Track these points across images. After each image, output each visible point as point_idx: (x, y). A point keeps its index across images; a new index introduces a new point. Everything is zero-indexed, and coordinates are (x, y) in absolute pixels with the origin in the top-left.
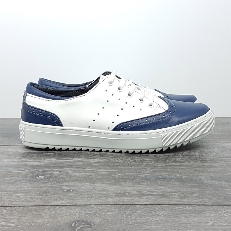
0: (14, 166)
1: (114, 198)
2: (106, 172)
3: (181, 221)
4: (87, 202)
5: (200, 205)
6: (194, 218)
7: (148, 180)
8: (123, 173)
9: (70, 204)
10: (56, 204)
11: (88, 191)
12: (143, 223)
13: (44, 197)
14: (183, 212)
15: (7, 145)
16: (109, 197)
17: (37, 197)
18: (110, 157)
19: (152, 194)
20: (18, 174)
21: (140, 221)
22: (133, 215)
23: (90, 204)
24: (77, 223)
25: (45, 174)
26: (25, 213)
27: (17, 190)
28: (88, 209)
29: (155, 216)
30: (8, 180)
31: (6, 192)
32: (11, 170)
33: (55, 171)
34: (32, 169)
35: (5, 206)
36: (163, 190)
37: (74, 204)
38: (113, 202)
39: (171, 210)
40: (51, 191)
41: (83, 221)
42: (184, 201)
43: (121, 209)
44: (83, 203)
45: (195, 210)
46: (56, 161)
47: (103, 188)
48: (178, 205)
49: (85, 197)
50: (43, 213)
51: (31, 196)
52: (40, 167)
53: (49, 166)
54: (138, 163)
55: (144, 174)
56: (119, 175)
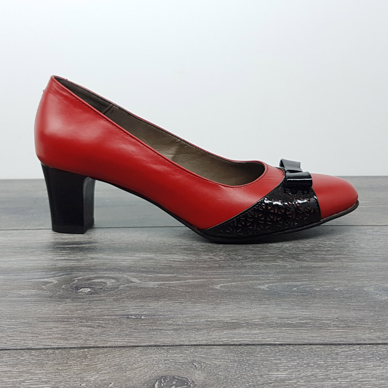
0: (34, 269)
1: (222, 332)
2: (198, 280)
3: (351, 375)
4: (175, 339)
5: (380, 344)
6: (374, 370)
7: (274, 295)
8: (229, 282)
9: (145, 344)
10: (120, 344)
11: (173, 318)
12: (283, 380)
13: (96, 331)
14: (351, 359)
15: (16, 228)
16: (212, 329)
17: (84, 329)
18: (200, 251)
19: (289, 324)
20: (43, 285)
21: (277, 377)
22: (263, 365)
23: (181, 343)
24: (163, 382)
25: (91, 285)
26: (65, 362)
27: (46, 316)
28: (179, 353)
29: (302, 368)
30: (27, 296)
31: (25, 321)
32: (31, 277)
33: (108, 278)
34: (67, 274)
35: (28, 349)
36: (306, 316)
37: (152, 344)
38: (220, 340)
39: (329, 355)
40: (106, 317)
41: (174, 377)
42: (349, 336)
43: (238, 354)
44: (168, 341)
45: (372, 354)
46: (107, 259)
47: (198, 311)
48: (340, 344)
49: (169, 328)
50: (98, 361)
51: (72, 328)
52: (80, 272)
53: (96, 269)
54: (251, 261)
55: (267, 283)
56: (223, 286)
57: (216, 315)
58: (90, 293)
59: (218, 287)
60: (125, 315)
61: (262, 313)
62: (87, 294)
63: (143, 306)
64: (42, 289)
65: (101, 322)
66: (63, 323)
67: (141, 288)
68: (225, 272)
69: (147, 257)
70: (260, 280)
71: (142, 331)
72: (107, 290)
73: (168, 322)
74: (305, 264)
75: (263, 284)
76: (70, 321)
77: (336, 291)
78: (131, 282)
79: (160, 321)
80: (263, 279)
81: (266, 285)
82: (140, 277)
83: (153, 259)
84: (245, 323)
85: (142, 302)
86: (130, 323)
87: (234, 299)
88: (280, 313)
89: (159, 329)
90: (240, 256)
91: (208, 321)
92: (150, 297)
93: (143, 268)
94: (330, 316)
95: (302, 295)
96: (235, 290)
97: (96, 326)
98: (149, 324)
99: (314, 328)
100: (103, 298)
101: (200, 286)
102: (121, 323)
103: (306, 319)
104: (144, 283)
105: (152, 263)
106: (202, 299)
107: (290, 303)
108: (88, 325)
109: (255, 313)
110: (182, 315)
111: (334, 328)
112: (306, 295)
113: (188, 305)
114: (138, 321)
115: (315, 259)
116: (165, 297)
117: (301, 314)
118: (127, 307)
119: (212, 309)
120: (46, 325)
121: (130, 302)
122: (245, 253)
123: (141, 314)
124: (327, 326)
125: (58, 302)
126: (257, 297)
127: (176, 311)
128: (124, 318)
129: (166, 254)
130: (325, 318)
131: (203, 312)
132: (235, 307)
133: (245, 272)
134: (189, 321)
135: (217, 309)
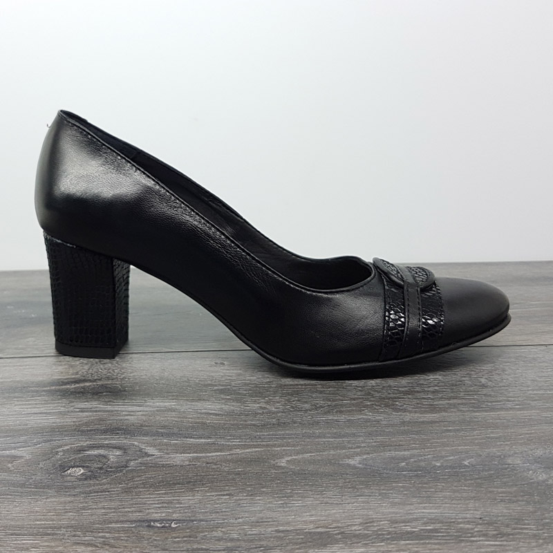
2: (250, 450)
7: (374, 476)
8: (298, 453)
11: (222, 525)
17: (80, 549)
18: (245, 395)
20: (9, 462)
25: (84, 462)
27: (18, 523)
33: (109, 447)
34: (44, 442)
36: (433, 516)
47: (261, 512)
52: (66, 436)
53: (90, 431)
54: (326, 413)
55: (358, 454)
56: (291, 460)
57: (291, 518)
58: (85, 478)
59: (283, 462)
60: (144, 521)
61: (361, 512)
62: (80, 480)
63: (170, 502)
64: (8, 471)
65: (107, 535)
66: (46, 538)
67: (163, 466)
68: (289, 434)
69: (165, 407)
70: (344, 448)
72: (111, 472)
74: (408, 417)
75: (352, 456)
76: (56, 534)
77: (467, 466)
78: (147, 455)
80: (350, 446)
81: (358, 458)
83: (174, 411)
84: (339, 534)
87: (312, 485)
88: (390, 513)
89: (202, 550)
90: (306, 402)
92: (179, 484)
93: (164, 427)
94: (468, 516)
95: (417, 476)
96: (311, 468)
97: (100, 543)
98: (185, 539)
99: (449, 540)
100: (105, 487)
101: (256, 461)
102: (140, 538)
103: (433, 521)
104: (167, 456)
105: (175, 417)
106: (263, 488)
107: (402, 491)
108: (86, 542)
109: (351, 514)
110: (236, 519)
111: (481, 539)
112: (422, 476)
113: (242, 499)
114: (166, 532)
115: (421, 407)
116: (203, 484)
117: (423, 513)
118: (145, 504)
119: (282, 506)
120: (19, 542)
121: (149, 494)
122: (312, 397)
123: (170, 518)
124: (470, 535)
125: (35, 495)
126: (348, 480)
127: (225, 511)
128: (143, 527)
129: (193, 400)
130: (462, 518)
131: (269, 514)
132: (318, 502)
133: (320, 433)
134: (250, 533)
135: (289, 507)
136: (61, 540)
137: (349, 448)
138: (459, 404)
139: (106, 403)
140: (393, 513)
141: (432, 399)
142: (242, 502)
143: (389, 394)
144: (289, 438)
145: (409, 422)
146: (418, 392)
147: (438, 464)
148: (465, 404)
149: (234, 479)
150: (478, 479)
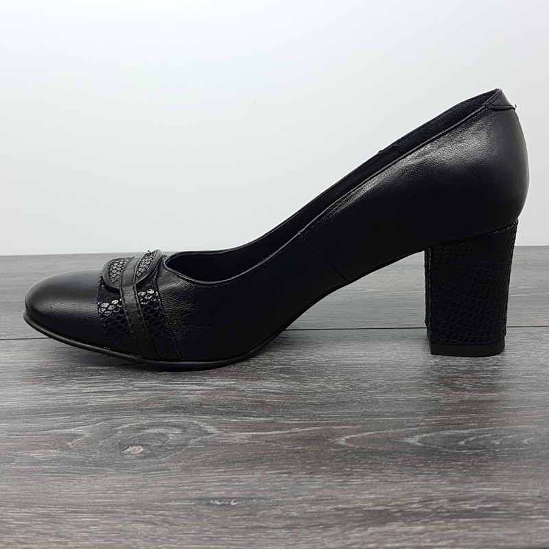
1: (366, 530)
7: (433, 454)
8: (358, 431)
11: (281, 503)
13: (160, 531)
16: (348, 525)
17: (140, 527)
18: (304, 374)
20: (68, 441)
25: (144, 440)
27: (78, 501)
30: (44, 463)
32: (49, 426)
33: (169, 425)
34: (104, 420)
36: (493, 494)
40: (173, 503)
47: (320, 490)
49: (279, 525)
51: (120, 526)
52: (125, 414)
53: (150, 409)
54: (385, 392)
55: (417, 433)
56: (350, 439)
57: (350, 496)
58: (144, 456)
59: (342, 441)
60: (203, 499)
61: (420, 490)
62: (140, 458)
63: (229, 480)
64: (67, 449)
65: (166, 513)
66: (105, 516)
67: (223, 444)
68: (348, 413)
69: (224, 386)
70: (403, 426)
71: (234, 531)
72: (170, 450)
73: (276, 513)
74: (467, 396)
75: (411, 435)
76: (117, 512)
77: (525, 444)
78: (207, 433)
79: (262, 510)
80: (409, 424)
81: (417, 437)
82: (219, 423)
83: (234, 390)
84: (398, 512)
85: (227, 472)
86: (213, 515)
87: (372, 463)
88: (449, 491)
89: (261, 527)
90: (365, 381)
91: (338, 509)
92: (238, 462)
93: (224, 406)
94: (527, 494)
95: (476, 454)
96: (370, 446)
97: (159, 521)
98: (244, 517)
99: (508, 518)
100: (164, 465)
101: (315, 440)
102: (199, 516)
103: (492, 499)
104: (226, 435)
105: (234, 396)
106: (322, 466)
107: (461, 470)
108: (146, 520)
109: (411, 492)
110: (295, 497)
111: (540, 517)
112: (481, 455)
113: (301, 478)
114: (225, 510)
115: (480, 387)
116: (262, 463)
117: (482, 491)
118: (204, 482)
119: (341, 484)
120: (78, 520)
121: (209, 472)
122: (371, 377)
123: (229, 496)
124: (528, 513)
125: (95, 473)
126: (407, 459)
127: (284, 490)
128: (203, 505)
129: (253, 380)
130: (521, 497)
131: (328, 492)
132: (377, 480)
133: (379, 412)
134: (308, 511)
135: (349, 485)
136: (120, 517)
137: (409, 427)
138: (518, 383)
139: (166, 382)
140: (453, 491)
141: (492, 378)
142: (302, 480)
143: (448, 373)
144: (349, 417)
145: (468, 401)
146: (477, 371)
147: (497, 443)
148: (525, 383)
149: (293, 458)
150: (537, 457)
